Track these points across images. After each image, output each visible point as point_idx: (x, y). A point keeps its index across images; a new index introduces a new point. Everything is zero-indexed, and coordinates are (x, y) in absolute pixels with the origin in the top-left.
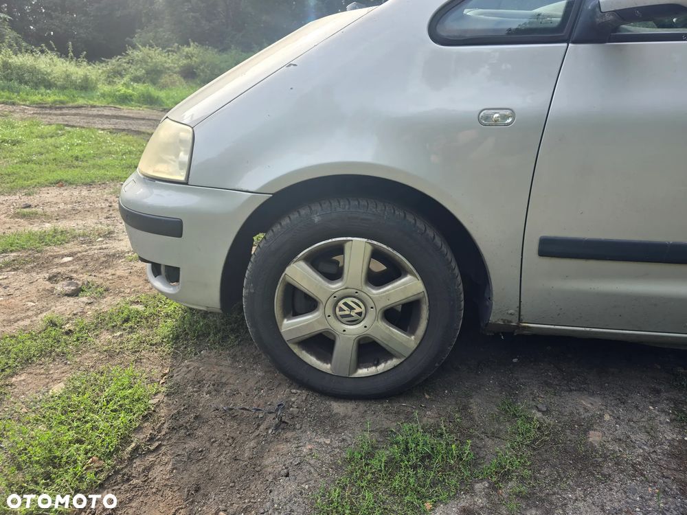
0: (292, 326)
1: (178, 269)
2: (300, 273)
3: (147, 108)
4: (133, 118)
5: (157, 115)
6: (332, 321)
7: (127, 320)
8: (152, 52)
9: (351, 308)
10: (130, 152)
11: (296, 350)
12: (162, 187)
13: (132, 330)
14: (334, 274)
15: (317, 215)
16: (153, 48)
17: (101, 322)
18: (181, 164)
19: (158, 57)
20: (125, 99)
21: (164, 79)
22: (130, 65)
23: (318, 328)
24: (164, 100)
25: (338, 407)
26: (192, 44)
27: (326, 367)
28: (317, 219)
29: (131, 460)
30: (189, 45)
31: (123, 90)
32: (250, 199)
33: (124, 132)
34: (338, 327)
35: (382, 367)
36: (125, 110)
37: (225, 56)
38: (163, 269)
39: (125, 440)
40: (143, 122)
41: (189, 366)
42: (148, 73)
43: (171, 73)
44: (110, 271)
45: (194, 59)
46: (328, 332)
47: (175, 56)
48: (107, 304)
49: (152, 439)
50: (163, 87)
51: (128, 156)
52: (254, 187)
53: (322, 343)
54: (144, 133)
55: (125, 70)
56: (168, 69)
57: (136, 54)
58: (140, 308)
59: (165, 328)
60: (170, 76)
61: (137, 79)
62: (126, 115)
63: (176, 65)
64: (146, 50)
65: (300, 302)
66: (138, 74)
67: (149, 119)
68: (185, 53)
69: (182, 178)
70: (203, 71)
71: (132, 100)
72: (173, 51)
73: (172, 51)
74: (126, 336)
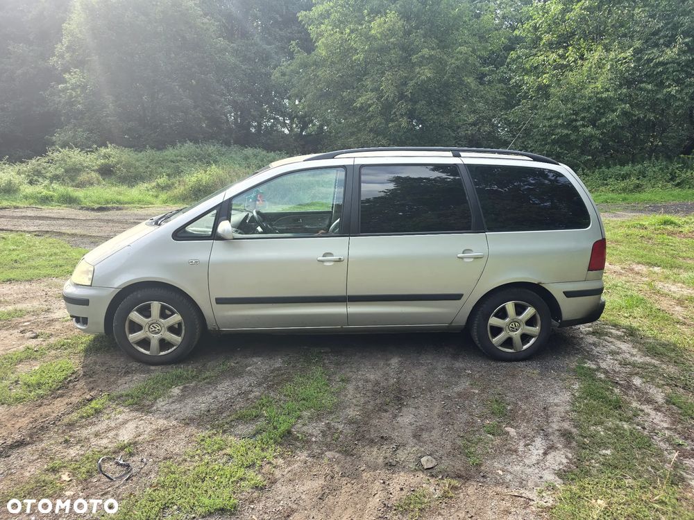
0: (133, 337)
1: (87, 318)
2: (135, 316)
3: (66, 207)
4: (54, 219)
5: (76, 214)
6: (148, 333)
7: (63, 345)
8: (71, 154)
9: (155, 328)
10: (56, 254)
11: (135, 346)
12: (80, 288)
13: (66, 349)
14: (148, 315)
15: (139, 294)
16: (73, 149)
17: (50, 347)
18: (89, 279)
19: (76, 156)
20: (46, 200)
21: (83, 177)
22: (49, 164)
23: (143, 336)
24: (82, 199)
25: (152, 368)
26: (109, 145)
27: (147, 352)
28: (139, 296)
29: (68, 383)
30: (106, 147)
31: (45, 192)
32: (114, 291)
33: (48, 235)
34: (151, 335)
35: (170, 351)
36: (47, 211)
37: (140, 155)
38: (81, 319)
39: (65, 379)
40: (63, 222)
41: (92, 358)
42: (66, 171)
43: (89, 171)
44: (52, 327)
45: (111, 159)
46: (147, 337)
47: (94, 156)
48: (52, 340)
49: (76, 378)
50: (81, 185)
51: (54, 257)
52: (116, 286)
53: (145, 343)
54: (64, 234)
55: (45, 169)
56: (87, 167)
57: (56, 155)
58: (69, 341)
59: (82, 347)
60: (88, 173)
61: (55, 178)
62: (47, 215)
63: (94, 164)
64: (65, 151)
65: (136, 327)
66: (58, 172)
67: (68, 219)
68: (102, 154)
69: (90, 284)
70: (119, 169)
71: (52, 200)
72: (92, 151)
73: (90, 151)
74: (63, 351)
